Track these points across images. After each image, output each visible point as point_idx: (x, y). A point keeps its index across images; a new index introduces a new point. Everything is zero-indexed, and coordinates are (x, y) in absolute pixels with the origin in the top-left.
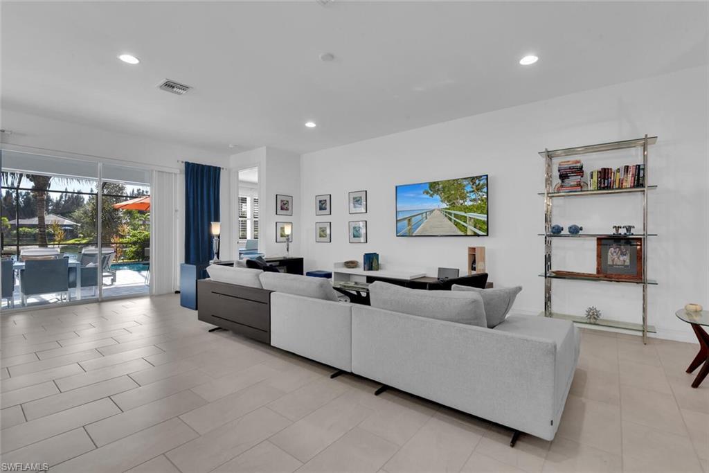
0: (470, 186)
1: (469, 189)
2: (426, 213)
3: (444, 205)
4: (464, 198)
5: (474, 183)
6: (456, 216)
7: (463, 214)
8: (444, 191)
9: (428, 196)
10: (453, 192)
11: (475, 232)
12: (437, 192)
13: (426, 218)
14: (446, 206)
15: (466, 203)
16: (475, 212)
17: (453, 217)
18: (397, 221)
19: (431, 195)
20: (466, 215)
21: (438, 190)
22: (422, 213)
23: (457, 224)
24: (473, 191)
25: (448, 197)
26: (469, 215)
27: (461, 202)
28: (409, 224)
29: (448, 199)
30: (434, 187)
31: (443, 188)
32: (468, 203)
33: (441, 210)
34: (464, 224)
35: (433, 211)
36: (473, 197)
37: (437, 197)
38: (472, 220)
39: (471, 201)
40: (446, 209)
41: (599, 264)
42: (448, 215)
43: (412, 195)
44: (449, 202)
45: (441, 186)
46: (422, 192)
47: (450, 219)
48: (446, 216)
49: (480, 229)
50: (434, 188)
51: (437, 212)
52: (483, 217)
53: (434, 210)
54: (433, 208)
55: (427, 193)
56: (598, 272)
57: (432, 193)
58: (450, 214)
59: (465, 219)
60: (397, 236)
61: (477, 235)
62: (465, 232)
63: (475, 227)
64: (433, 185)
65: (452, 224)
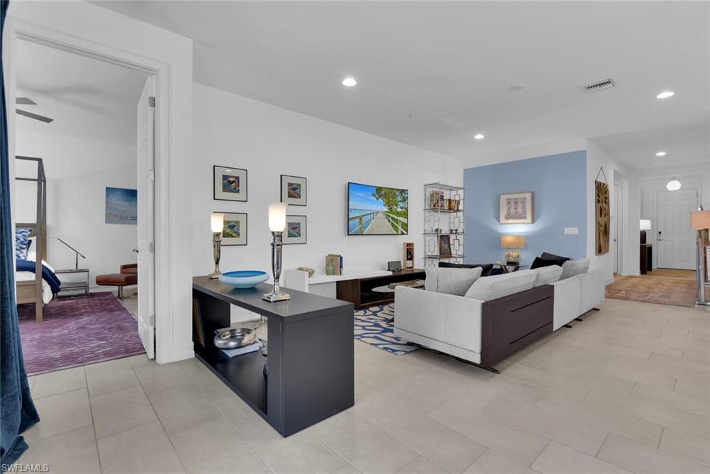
0: (399, 196)
1: (399, 198)
2: (373, 213)
3: (386, 209)
4: (396, 205)
5: (402, 195)
6: (393, 218)
7: (396, 217)
8: (386, 197)
9: (374, 199)
10: (391, 199)
11: (402, 232)
12: (380, 196)
13: (374, 219)
14: (386, 210)
16: (403, 217)
17: (391, 220)
18: (348, 219)
19: (378, 199)
20: (398, 218)
21: (382, 195)
23: (393, 225)
24: (402, 201)
26: (400, 218)
27: (395, 208)
28: (360, 223)
29: (388, 204)
30: (379, 192)
31: (385, 194)
32: (399, 210)
33: (384, 213)
34: (397, 225)
35: (378, 212)
36: (401, 206)
37: (381, 201)
38: (401, 223)
39: (401, 208)
40: (387, 212)
41: (441, 249)
43: (362, 195)
44: (389, 206)
45: (383, 192)
46: (370, 195)
47: (389, 221)
48: (387, 218)
49: (405, 229)
51: (380, 213)
52: (404, 220)
54: (379, 210)
55: (375, 196)
56: (441, 253)
57: (378, 196)
58: (389, 216)
59: (397, 221)
60: (348, 235)
61: (403, 234)
62: (397, 231)
63: (402, 228)
64: (379, 189)
65: (390, 225)
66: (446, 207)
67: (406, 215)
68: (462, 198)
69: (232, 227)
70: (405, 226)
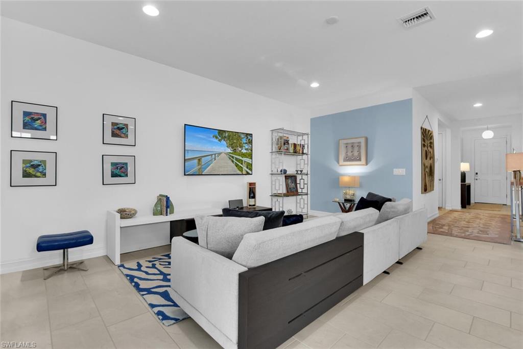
0: (245, 139)
1: (244, 141)
2: (215, 154)
3: (229, 150)
4: (241, 147)
5: (247, 138)
6: (237, 159)
7: (241, 158)
8: (229, 138)
9: (217, 140)
10: (235, 141)
11: (247, 172)
12: (223, 138)
13: (215, 159)
14: (230, 151)
15: (243, 151)
16: (247, 157)
17: (234, 160)
18: (185, 160)
19: (220, 140)
20: (242, 159)
21: (225, 137)
22: (212, 155)
23: (237, 165)
24: (247, 143)
25: (232, 144)
26: (244, 159)
27: (240, 149)
28: (199, 164)
29: (231, 145)
31: (229, 136)
32: (244, 151)
33: (227, 154)
34: (241, 165)
35: (220, 154)
36: (247, 147)
37: (223, 142)
38: (246, 163)
39: (246, 149)
40: (230, 153)
41: (288, 187)
42: (231, 158)
44: (232, 148)
45: (227, 134)
46: (212, 136)
47: (233, 161)
48: (230, 159)
49: (249, 169)
50: (222, 134)
51: (223, 155)
52: (248, 160)
53: (222, 153)
54: (221, 151)
55: (217, 138)
56: (288, 192)
57: (220, 138)
58: (233, 157)
59: (241, 161)
60: (185, 175)
61: (248, 174)
62: (242, 172)
63: (247, 168)
64: (221, 132)
65: (233, 165)
66: (291, 149)
67: (250, 156)
68: (306, 142)
69: (35, 167)
70: (250, 166)
